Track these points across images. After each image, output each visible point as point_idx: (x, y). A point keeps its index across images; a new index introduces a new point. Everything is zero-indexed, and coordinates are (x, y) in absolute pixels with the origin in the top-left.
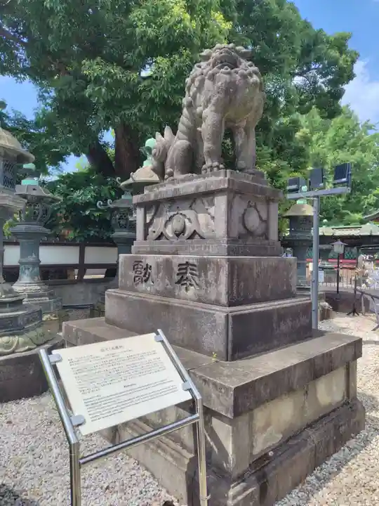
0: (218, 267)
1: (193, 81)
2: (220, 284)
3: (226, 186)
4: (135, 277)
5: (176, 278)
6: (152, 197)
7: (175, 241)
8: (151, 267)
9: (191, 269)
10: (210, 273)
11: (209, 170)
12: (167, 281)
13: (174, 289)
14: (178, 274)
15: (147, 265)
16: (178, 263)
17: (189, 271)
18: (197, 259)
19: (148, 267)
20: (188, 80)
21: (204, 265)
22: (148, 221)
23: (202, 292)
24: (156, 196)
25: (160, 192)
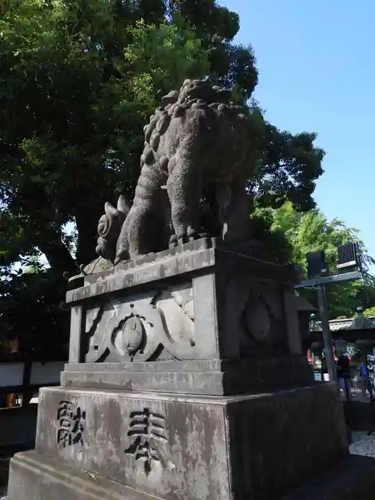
0: (209, 424)
1: (154, 126)
2: (214, 465)
3: (212, 262)
4: (60, 431)
5: (127, 441)
6: (93, 292)
7: (128, 364)
8: (84, 413)
9: (155, 424)
10: (192, 436)
11: (180, 241)
12: (111, 446)
13: (123, 464)
14: (130, 433)
15: (79, 409)
16: (129, 410)
17: (151, 428)
18: (164, 403)
19: (80, 414)
20: (147, 128)
21: (178, 419)
22: (87, 330)
23: (178, 479)
24: (98, 288)
25: (105, 283)
